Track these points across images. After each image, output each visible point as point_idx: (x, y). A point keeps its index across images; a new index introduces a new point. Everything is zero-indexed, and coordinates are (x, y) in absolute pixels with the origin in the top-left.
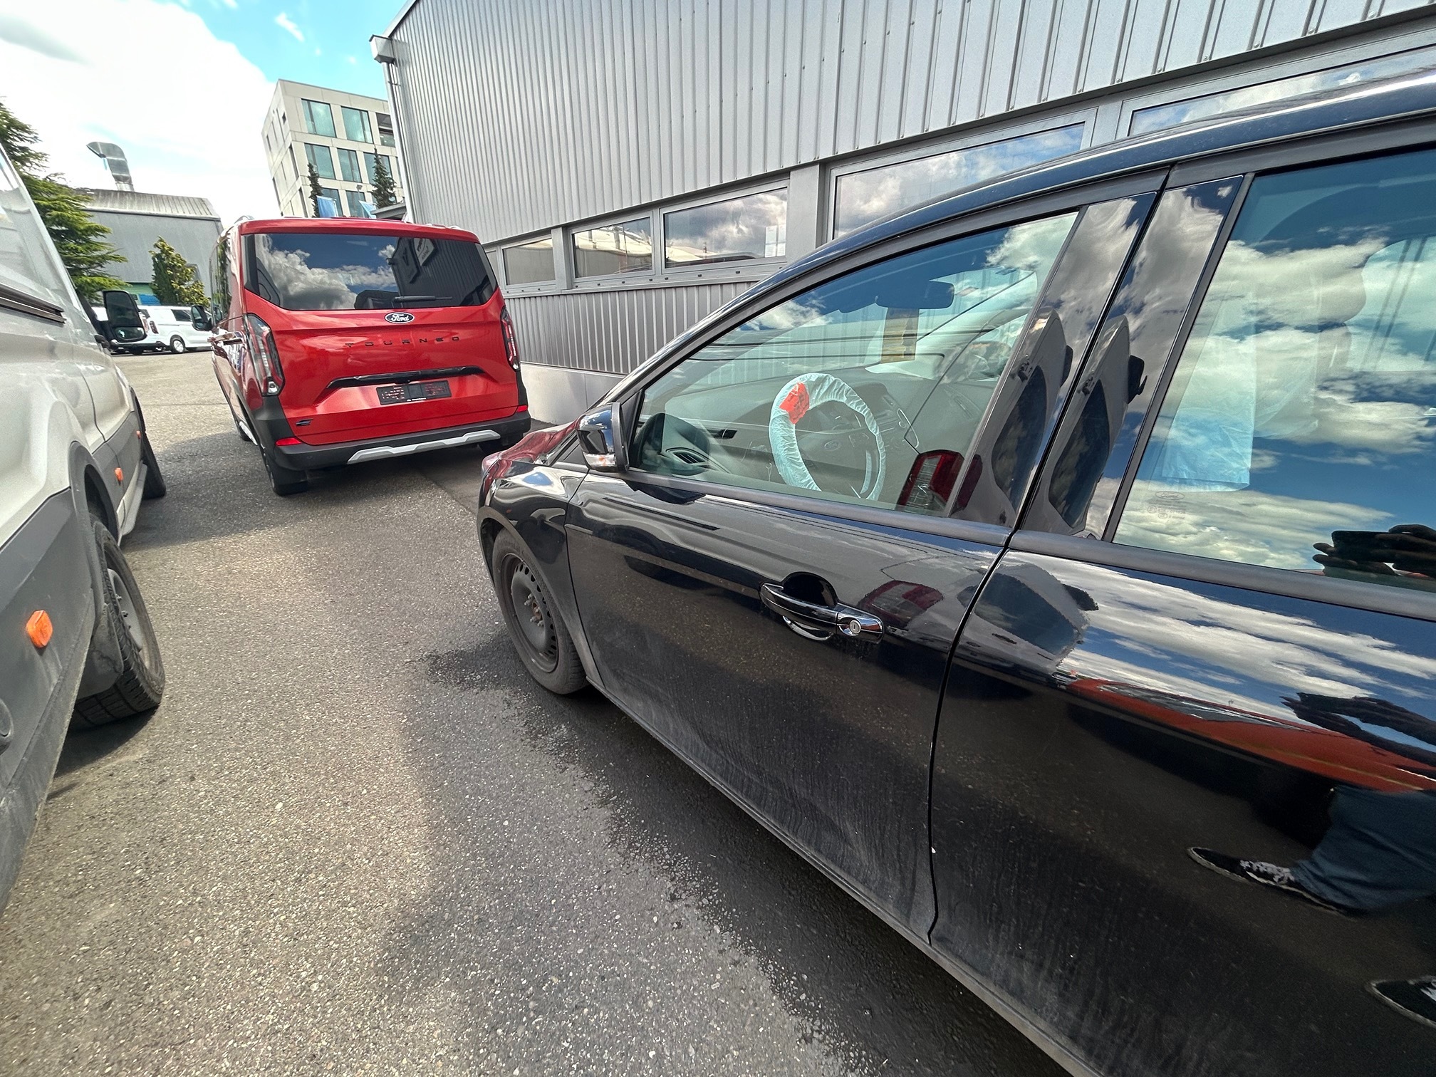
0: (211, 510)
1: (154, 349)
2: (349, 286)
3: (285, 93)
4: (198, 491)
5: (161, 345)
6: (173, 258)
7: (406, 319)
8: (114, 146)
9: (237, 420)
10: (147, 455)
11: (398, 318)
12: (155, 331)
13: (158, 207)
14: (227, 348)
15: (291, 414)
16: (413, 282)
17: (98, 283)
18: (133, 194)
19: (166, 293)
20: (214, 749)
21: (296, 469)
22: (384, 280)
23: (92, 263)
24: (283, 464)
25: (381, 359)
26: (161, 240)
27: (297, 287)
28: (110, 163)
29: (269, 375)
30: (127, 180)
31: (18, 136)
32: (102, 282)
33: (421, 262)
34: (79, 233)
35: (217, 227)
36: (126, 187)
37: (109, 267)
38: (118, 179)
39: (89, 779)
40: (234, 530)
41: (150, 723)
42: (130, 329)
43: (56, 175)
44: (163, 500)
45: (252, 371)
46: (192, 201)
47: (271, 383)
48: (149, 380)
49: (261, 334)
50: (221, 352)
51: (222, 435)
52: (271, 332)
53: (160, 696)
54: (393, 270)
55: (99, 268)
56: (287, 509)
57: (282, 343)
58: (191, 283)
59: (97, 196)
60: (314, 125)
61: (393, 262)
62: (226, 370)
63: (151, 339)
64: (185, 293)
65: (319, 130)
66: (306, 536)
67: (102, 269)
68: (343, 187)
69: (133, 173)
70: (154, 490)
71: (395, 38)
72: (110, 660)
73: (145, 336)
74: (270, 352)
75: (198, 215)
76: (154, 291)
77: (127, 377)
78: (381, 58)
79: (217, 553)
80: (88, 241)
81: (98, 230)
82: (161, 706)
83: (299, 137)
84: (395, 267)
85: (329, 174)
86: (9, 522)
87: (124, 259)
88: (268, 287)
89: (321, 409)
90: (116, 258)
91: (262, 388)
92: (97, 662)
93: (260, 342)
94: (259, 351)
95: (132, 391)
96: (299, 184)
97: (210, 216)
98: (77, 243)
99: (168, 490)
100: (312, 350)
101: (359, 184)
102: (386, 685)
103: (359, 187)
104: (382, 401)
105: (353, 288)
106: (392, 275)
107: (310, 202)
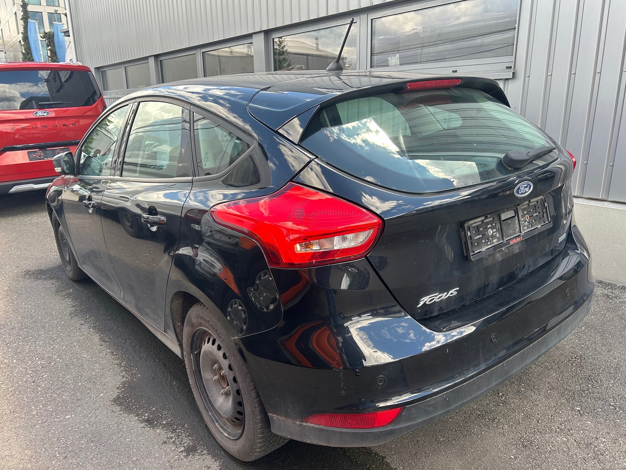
7: (46, 114)
11: (40, 113)
16: (58, 91)
25: (35, 136)
33: (63, 80)
54: (47, 84)
61: (47, 81)
68: (46, 10)
84: (48, 83)
85: (37, 2)
96: (15, 9)
101: (57, 8)
102: (3, 279)
103: (56, 11)
104: (30, 159)
105: (23, 95)
106: (46, 87)
107: (21, 23)
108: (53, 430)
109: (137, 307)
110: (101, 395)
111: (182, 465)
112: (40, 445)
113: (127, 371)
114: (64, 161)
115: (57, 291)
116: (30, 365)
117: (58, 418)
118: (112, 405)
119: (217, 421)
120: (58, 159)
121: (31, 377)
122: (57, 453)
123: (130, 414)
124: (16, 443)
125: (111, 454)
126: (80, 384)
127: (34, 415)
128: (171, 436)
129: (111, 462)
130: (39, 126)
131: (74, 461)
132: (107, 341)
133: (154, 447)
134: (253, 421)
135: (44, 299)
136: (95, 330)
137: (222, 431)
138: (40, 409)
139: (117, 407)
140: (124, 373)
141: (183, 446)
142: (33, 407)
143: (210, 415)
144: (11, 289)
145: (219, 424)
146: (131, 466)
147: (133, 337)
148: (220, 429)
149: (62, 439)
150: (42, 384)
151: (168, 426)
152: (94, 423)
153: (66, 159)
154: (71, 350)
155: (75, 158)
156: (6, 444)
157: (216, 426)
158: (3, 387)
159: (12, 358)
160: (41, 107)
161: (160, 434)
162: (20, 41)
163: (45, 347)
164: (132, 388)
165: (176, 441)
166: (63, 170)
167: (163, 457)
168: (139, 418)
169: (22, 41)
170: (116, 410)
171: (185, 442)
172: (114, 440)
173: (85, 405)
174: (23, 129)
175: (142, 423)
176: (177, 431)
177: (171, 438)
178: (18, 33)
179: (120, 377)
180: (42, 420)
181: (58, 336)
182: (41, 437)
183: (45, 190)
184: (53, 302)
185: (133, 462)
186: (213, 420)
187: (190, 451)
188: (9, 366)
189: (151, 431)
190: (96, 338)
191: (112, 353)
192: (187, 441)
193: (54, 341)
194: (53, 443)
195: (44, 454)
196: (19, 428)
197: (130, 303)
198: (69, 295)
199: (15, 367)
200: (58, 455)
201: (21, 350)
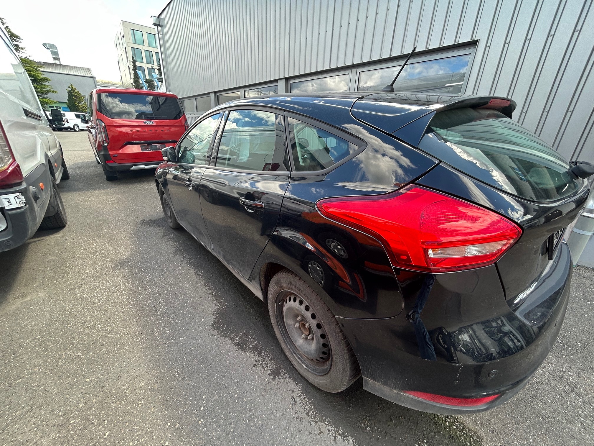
0: (84, 184)
1: (67, 129)
2: (135, 111)
3: (124, 26)
4: (80, 178)
5: (70, 128)
6: (76, 93)
7: (151, 123)
8: (53, 45)
9: (96, 156)
10: (63, 165)
11: (148, 122)
12: (68, 122)
13: (70, 71)
14: (92, 130)
15: (111, 153)
16: (158, 110)
17: (45, 102)
18: (60, 65)
19: (72, 107)
20: (80, 235)
21: (112, 171)
22: (148, 109)
23: (43, 93)
24: (108, 169)
25: (144, 136)
26: (71, 85)
27: (116, 110)
28: (51, 51)
29: (104, 139)
30: (58, 59)
31: (14, 40)
32: (47, 101)
33: (161, 103)
34: (38, 81)
35: (94, 80)
36: (57, 62)
37: (50, 95)
38: (54, 58)
39: (47, 238)
40: (91, 189)
41: (63, 230)
42: (59, 122)
43: (29, 56)
44: (68, 180)
45: (99, 138)
46: (84, 69)
47: (105, 142)
48: (66, 140)
49: (102, 126)
50: (90, 132)
51: (90, 161)
52: (105, 125)
53: (66, 224)
55: (46, 95)
56: (109, 184)
57: (109, 129)
58: (83, 103)
59: (46, 65)
60: (135, 40)
61: (151, 103)
62: (91, 137)
63: (66, 125)
64: (80, 107)
65: (137, 42)
66: (114, 192)
67: (47, 96)
68: (146, 66)
69: (60, 56)
70: (65, 176)
71: (160, 17)
72: (54, 208)
73: (64, 125)
74: (105, 131)
75: (87, 75)
76: (68, 106)
77: (58, 139)
78: (155, 24)
79: (85, 195)
80: (41, 84)
81: (45, 79)
82: (66, 227)
83: (129, 44)
84: (152, 105)
85: (140, 60)
87: (56, 92)
88: (105, 110)
89: (121, 151)
90: (53, 92)
91: (102, 144)
92: (51, 207)
93: (102, 129)
94: (101, 131)
95: (59, 143)
96: (128, 64)
97: (91, 76)
98: (37, 84)
99: (70, 178)
100: (120, 132)
101: (153, 65)
102: (128, 225)
103: (152, 67)
104: (142, 150)
105: (136, 111)
106: (151, 107)
107: (132, 72)
108: (172, 350)
109: (224, 257)
110: (202, 320)
111: (272, 388)
112: (163, 365)
113: (217, 300)
114: (169, 152)
115: (163, 236)
116: (150, 292)
117: (174, 340)
118: (211, 329)
119: (295, 353)
120: (165, 151)
121: (152, 302)
122: (176, 374)
123: (225, 338)
124: (144, 363)
125: (217, 375)
126: (186, 310)
127: (157, 337)
128: (259, 359)
129: (218, 384)
130: (146, 130)
131: (191, 382)
132: (200, 275)
133: (248, 369)
134: (342, 375)
135: (156, 241)
136: (191, 265)
137: (300, 362)
138: (160, 331)
139: (215, 331)
140: (216, 301)
141: (269, 369)
142: (155, 330)
143: (289, 347)
144: (134, 233)
145: (297, 356)
146: (234, 388)
147: (217, 272)
148: (298, 359)
149: (179, 360)
150: (160, 309)
151: (254, 349)
152: (201, 345)
153: (170, 151)
154: (177, 281)
155: (176, 151)
156: (137, 364)
157: (294, 356)
158: (133, 310)
159: (138, 285)
160: (148, 119)
161: (250, 357)
162: (132, 83)
163: (160, 277)
164: (223, 314)
165: (264, 364)
166: (168, 158)
167: (257, 379)
168: (232, 341)
169: (133, 83)
170: (215, 334)
171: (270, 366)
172: (218, 362)
173: (193, 328)
174: (138, 131)
175: (235, 346)
176: (262, 354)
177: (259, 361)
178: (131, 78)
179: (214, 305)
180: (163, 341)
181: (167, 269)
182: (163, 357)
183: (154, 170)
184: (161, 243)
185: (235, 384)
186: (291, 352)
187: (275, 374)
188: (136, 292)
189: (243, 354)
190: (192, 272)
191: (205, 284)
192: (271, 365)
193: (165, 273)
194: (173, 363)
195: (167, 374)
196: (146, 348)
197: (219, 254)
198: (171, 239)
199: (140, 293)
200: (177, 376)
201: (143, 280)
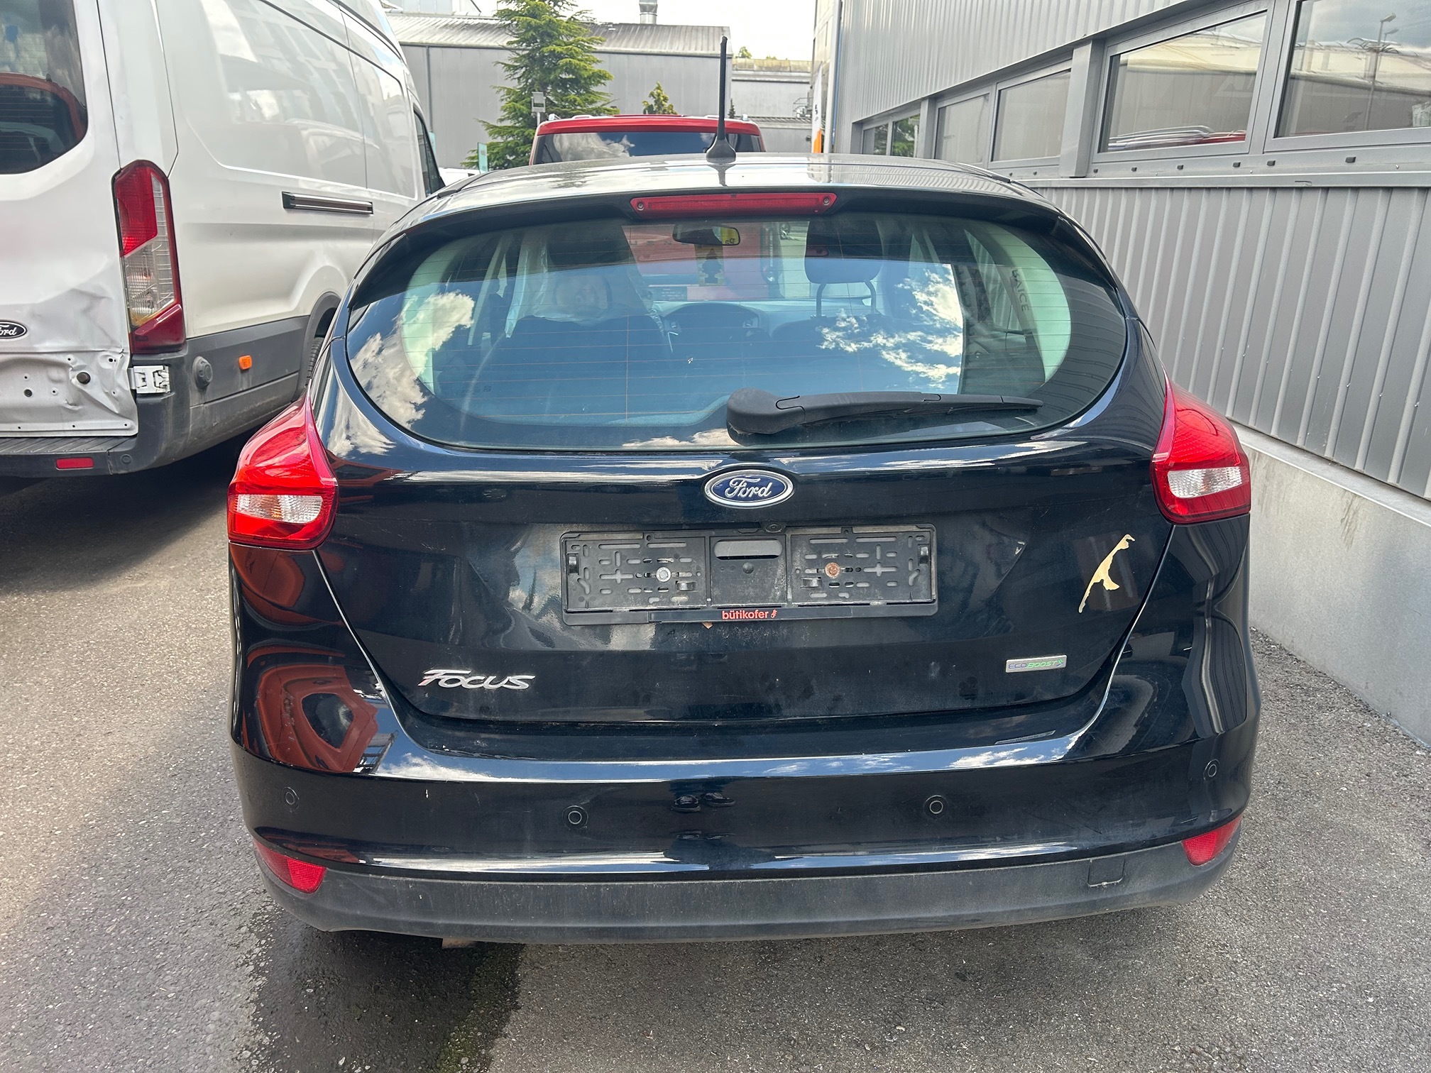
86: (221, 325)
